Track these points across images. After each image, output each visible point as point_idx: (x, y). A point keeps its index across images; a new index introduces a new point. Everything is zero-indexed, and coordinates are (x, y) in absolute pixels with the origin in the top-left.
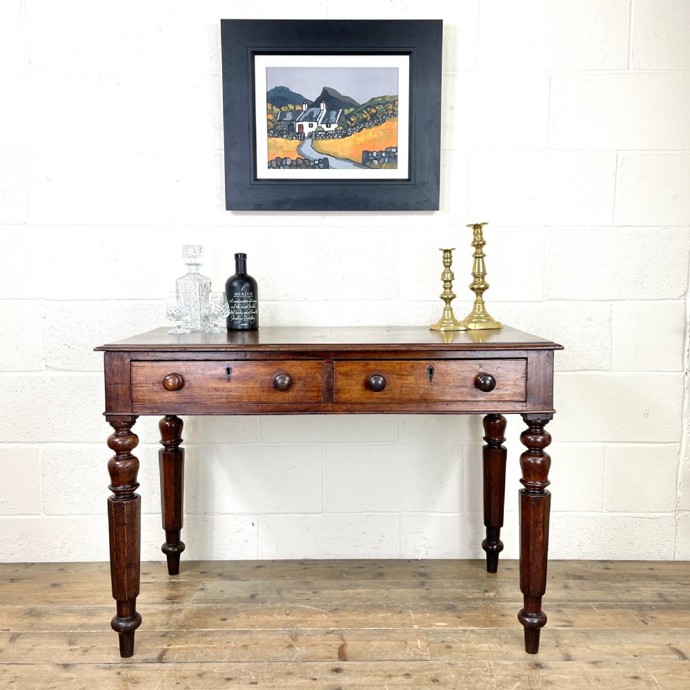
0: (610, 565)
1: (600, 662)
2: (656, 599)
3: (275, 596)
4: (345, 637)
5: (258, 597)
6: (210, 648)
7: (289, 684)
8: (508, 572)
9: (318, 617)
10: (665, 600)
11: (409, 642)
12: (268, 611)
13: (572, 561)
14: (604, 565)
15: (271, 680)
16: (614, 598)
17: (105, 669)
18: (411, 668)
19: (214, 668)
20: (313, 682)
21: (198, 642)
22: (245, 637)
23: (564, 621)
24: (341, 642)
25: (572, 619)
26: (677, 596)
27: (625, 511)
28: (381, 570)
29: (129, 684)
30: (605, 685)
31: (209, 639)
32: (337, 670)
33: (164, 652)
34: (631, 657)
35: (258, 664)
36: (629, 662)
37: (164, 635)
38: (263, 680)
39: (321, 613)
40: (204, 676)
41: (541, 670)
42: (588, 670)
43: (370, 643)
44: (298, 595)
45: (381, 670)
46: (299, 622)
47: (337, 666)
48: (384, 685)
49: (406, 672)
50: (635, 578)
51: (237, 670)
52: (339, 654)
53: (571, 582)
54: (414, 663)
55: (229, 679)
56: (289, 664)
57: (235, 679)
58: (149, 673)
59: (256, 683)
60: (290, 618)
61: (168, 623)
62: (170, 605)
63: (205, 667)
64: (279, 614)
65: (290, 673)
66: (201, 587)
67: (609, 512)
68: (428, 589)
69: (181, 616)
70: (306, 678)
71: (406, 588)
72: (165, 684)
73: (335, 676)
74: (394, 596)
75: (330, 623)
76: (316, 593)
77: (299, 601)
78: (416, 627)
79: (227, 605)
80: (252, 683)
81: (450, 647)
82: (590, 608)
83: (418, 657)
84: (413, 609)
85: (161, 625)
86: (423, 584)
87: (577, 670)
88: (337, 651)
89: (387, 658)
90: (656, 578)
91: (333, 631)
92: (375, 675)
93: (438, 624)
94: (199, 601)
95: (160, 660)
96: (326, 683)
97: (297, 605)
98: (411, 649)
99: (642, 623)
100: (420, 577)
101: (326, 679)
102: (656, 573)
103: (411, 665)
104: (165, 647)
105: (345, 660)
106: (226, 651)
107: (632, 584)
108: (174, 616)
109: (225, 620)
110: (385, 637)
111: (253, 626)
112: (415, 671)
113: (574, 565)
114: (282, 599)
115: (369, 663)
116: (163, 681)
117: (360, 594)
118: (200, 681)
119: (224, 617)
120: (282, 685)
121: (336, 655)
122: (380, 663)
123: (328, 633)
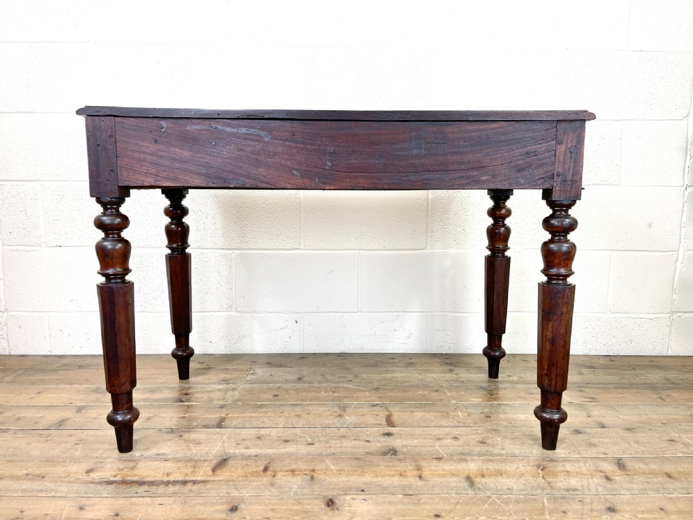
0: (613, 358)
1: (634, 429)
2: (664, 382)
3: (320, 378)
4: (390, 409)
5: (305, 379)
6: (265, 417)
7: (344, 444)
8: (524, 362)
9: (362, 394)
10: (673, 383)
11: (451, 413)
12: (315, 389)
13: (579, 355)
14: (608, 358)
15: (327, 442)
16: (627, 382)
17: (168, 433)
18: (457, 433)
19: (271, 432)
20: (367, 443)
21: (255, 412)
22: (297, 409)
23: (589, 398)
24: (387, 413)
25: (595, 396)
26: (682, 380)
27: (626, 312)
28: (411, 361)
29: (191, 445)
30: (645, 447)
31: (264, 410)
32: (388, 434)
33: (223, 420)
34: (660, 425)
35: (312, 429)
36: (661, 429)
37: (222, 407)
38: (320, 442)
39: (364, 391)
40: (263, 438)
41: (581, 435)
42: (625, 435)
43: (415, 414)
44: (340, 378)
45: (430, 434)
46: (345, 397)
47: (387, 431)
48: (435, 446)
49: (454, 436)
50: (639, 368)
51: (293, 433)
52: (387, 421)
53: (584, 370)
54: (459, 429)
55: (287, 441)
56: (342, 429)
57: (293, 440)
58: (209, 436)
59: (312, 444)
60: (336, 394)
61: (224, 398)
62: (226, 385)
63: (262, 432)
64: (325, 392)
65: (344, 437)
66: (252, 372)
67: (612, 313)
68: (457, 374)
69: (236, 394)
70: (359, 440)
71: (436, 373)
72: (226, 445)
73: (387, 438)
74: (427, 379)
75: (374, 398)
76: (356, 376)
77: (342, 382)
78: (454, 402)
79: (278, 385)
80: (310, 444)
81: (490, 417)
82: (608, 388)
83: (461, 425)
84: (447, 388)
85: (218, 400)
86: (451, 371)
87: (614, 435)
88: (384, 419)
89: (432, 424)
90: (659, 367)
91: (378, 404)
92: (425, 438)
93: (473, 400)
94: (251, 382)
95: (220, 425)
96: (379, 444)
97: (341, 385)
98: (453, 418)
99: (659, 400)
100: (447, 366)
101: (379, 441)
102: (655, 364)
103: (457, 431)
104: (223, 416)
105: (394, 426)
106: (280, 419)
107: (638, 372)
108: (230, 393)
109: (277, 396)
110: (427, 409)
111: (303, 401)
112: (462, 435)
113: (582, 359)
114: (327, 381)
115: (417, 429)
116: (224, 442)
117: (396, 377)
118: (258, 442)
119: (276, 393)
120: (338, 446)
121: (384, 422)
122: (427, 429)
123: (374, 406)
